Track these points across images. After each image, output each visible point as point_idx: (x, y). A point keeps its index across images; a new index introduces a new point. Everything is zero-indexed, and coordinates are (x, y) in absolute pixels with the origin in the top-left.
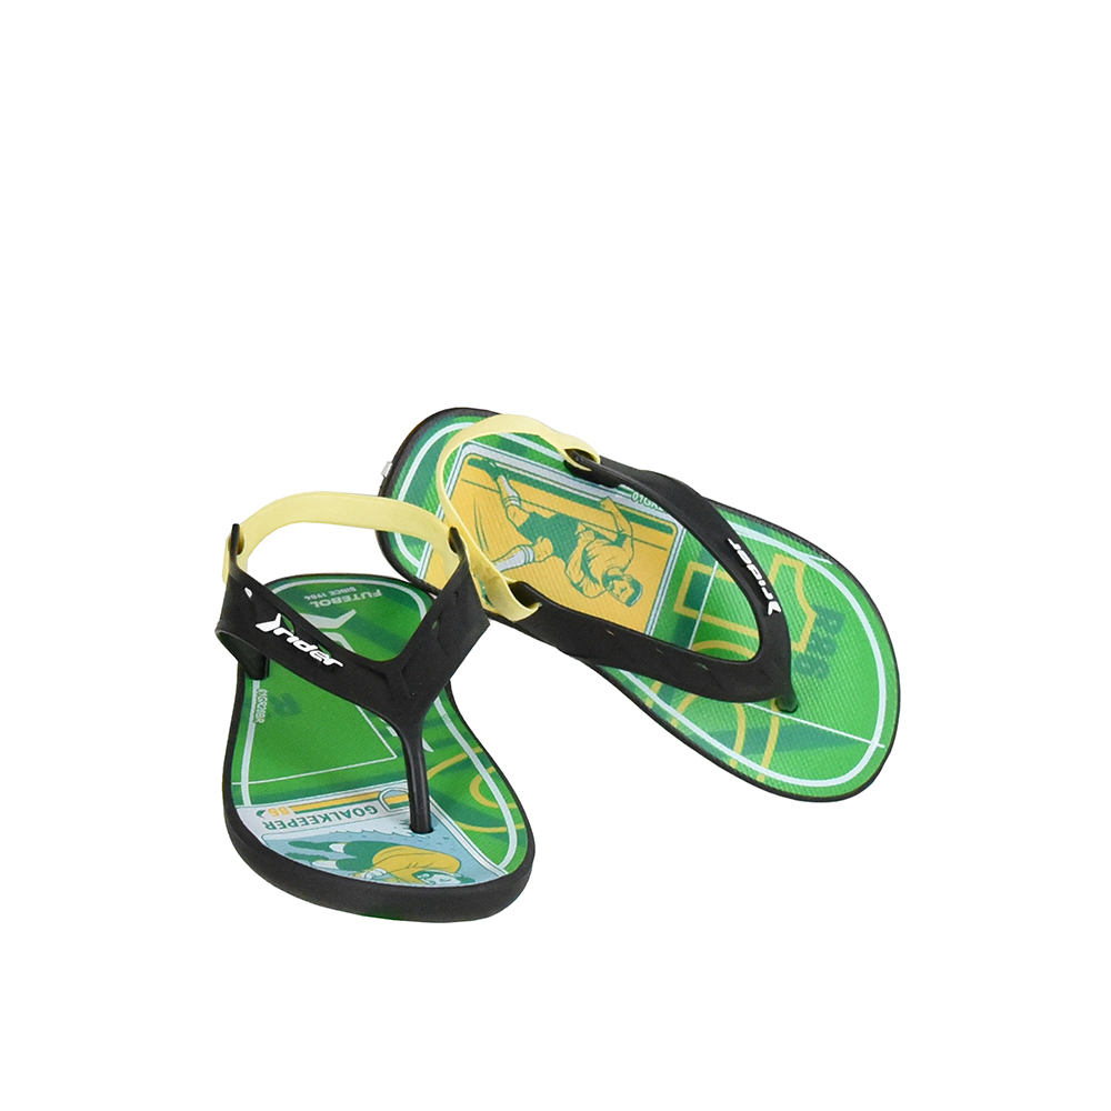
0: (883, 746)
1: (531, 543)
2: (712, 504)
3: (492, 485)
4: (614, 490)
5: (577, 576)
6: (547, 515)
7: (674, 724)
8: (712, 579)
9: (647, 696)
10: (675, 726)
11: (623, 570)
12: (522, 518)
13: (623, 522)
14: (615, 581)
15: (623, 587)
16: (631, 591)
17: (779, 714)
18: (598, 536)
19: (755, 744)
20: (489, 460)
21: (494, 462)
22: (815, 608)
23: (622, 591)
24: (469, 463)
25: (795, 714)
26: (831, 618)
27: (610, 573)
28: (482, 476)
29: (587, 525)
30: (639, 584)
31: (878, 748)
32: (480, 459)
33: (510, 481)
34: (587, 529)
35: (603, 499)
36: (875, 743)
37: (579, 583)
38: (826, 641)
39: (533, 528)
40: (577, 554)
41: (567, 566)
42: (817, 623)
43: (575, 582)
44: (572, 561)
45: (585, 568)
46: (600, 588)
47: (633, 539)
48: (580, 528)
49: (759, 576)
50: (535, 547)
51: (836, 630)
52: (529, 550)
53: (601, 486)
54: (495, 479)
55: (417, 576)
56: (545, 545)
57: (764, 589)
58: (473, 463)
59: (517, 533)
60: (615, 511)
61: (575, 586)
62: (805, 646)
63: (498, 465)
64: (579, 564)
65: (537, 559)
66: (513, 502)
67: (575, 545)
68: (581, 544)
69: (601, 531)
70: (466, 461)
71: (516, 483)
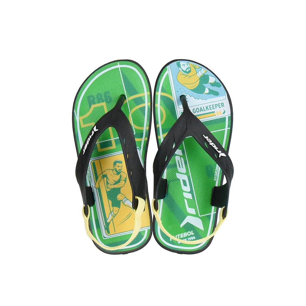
0: (118, 63)
1: (121, 202)
2: (79, 155)
3: (111, 223)
4: (92, 187)
5: (122, 182)
6: (110, 202)
7: (148, 128)
8: (100, 142)
9: (144, 141)
10: (148, 127)
11: (113, 170)
12: (116, 208)
13: (99, 178)
14: (118, 170)
15: (118, 167)
16: (117, 164)
17: (127, 99)
18: (107, 183)
19: (140, 101)
20: (105, 228)
21: (105, 226)
22: (90, 106)
23: (119, 167)
24: (110, 233)
25: (124, 94)
26: (90, 100)
27: (116, 173)
28: (111, 227)
29: (106, 188)
30: (114, 163)
31: (120, 65)
32: (106, 231)
33: (107, 218)
34: (107, 188)
35: (96, 188)
36: (119, 66)
37: (124, 180)
38: (98, 97)
39: (116, 203)
40: (116, 186)
41: (122, 187)
42: (94, 104)
43: (124, 182)
44: (120, 186)
45: (119, 181)
46: (122, 173)
47: (102, 173)
48: (108, 190)
49: (89, 139)
50: (122, 199)
51: (93, 97)
52: (123, 200)
53: (93, 191)
54: (109, 223)
55: (150, 228)
56: (119, 197)
57: (92, 135)
58: (108, 232)
59: (120, 208)
60: (97, 183)
61: (126, 182)
62: (103, 103)
63: (105, 225)
64: (119, 184)
65: (125, 197)
66: (113, 214)
67: (114, 189)
68: (113, 187)
69: (106, 184)
70: (109, 234)
71: (107, 217)
